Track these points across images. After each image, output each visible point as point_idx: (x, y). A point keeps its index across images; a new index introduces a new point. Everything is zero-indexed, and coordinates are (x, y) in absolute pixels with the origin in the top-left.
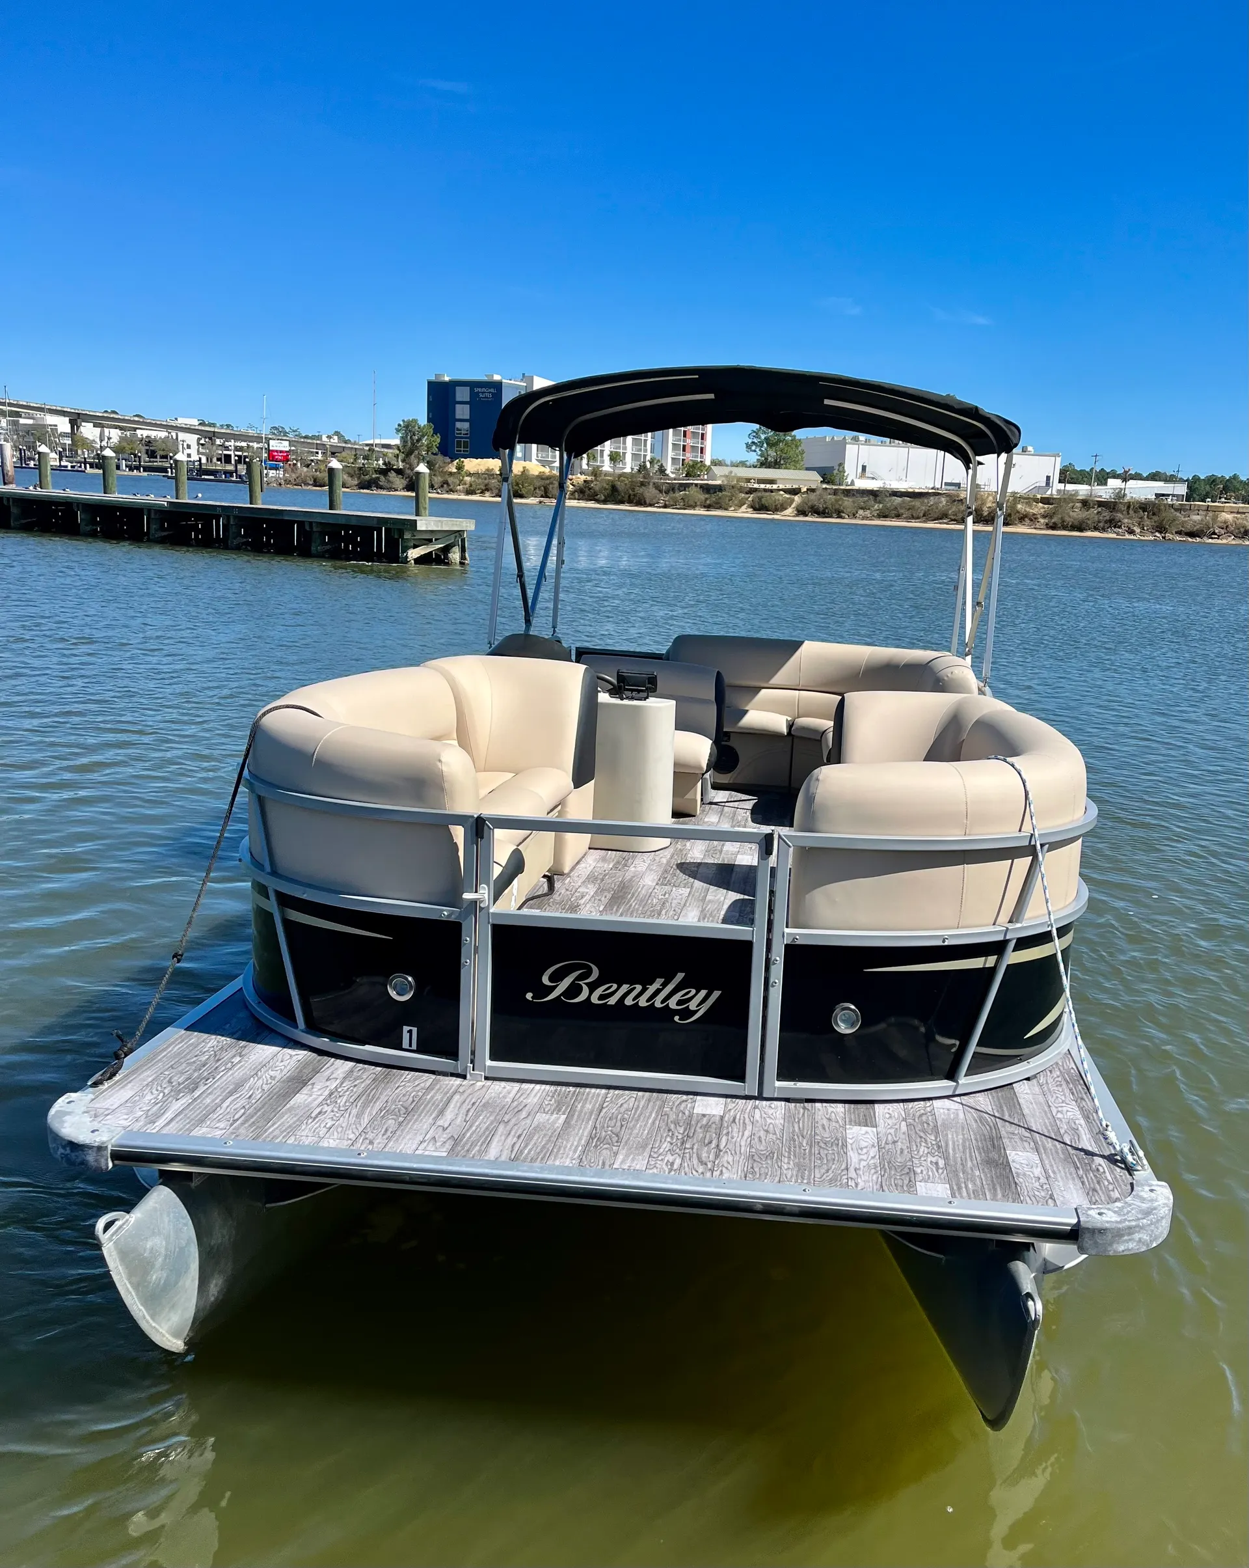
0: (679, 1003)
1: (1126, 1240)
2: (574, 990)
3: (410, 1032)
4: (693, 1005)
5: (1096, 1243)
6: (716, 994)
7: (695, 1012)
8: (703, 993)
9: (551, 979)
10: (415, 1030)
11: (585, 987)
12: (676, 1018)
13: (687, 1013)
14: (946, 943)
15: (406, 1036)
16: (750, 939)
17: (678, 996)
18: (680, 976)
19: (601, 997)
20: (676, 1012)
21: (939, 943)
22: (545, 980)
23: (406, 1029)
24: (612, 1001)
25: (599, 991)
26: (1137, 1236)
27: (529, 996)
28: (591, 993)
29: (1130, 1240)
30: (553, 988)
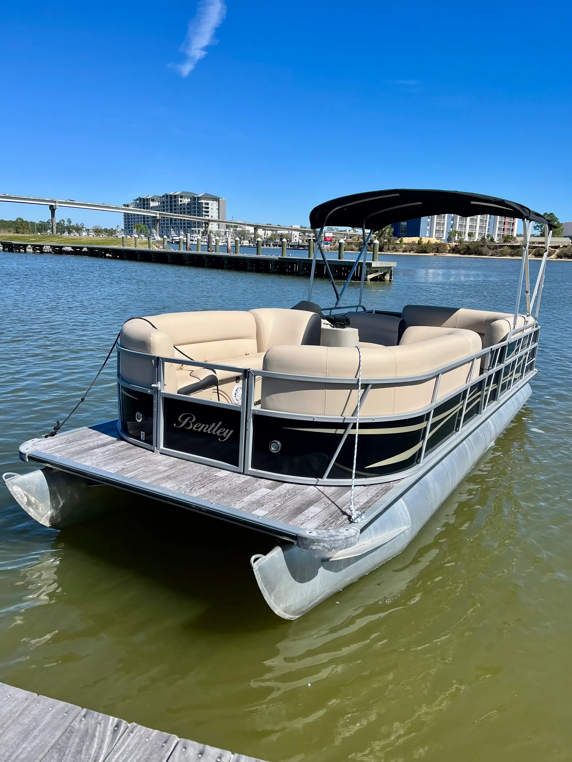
0: (220, 433)
1: (316, 545)
2: (188, 424)
3: (143, 434)
4: (224, 435)
5: (303, 543)
6: (232, 431)
7: (225, 437)
8: (228, 430)
9: (181, 419)
10: (144, 433)
11: (191, 424)
12: (219, 439)
13: (223, 438)
14: (315, 421)
15: (142, 435)
16: (239, 410)
17: (219, 431)
18: (220, 423)
19: (196, 428)
20: (219, 437)
21: (312, 420)
22: (180, 420)
23: (142, 432)
24: (200, 430)
25: (195, 426)
26: (321, 544)
27: (175, 425)
28: (193, 426)
29: (318, 545)
30: (182, 423)
